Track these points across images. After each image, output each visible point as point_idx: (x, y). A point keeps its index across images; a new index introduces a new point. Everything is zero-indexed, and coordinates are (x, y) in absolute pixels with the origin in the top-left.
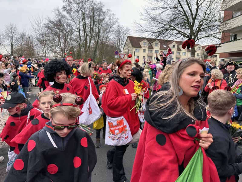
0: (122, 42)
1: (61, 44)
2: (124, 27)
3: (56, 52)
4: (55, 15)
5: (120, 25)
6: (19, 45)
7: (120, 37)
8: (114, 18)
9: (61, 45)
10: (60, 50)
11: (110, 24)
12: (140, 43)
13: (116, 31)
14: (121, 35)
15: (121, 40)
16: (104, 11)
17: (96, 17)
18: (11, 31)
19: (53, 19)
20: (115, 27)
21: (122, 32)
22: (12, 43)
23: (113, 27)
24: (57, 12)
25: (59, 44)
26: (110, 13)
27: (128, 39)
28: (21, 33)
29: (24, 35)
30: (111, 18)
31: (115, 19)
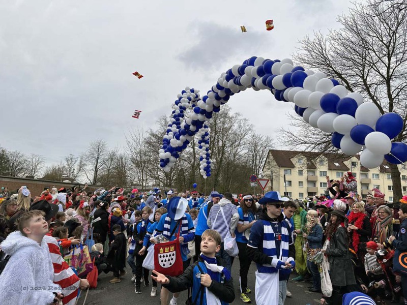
0: (260, 159)
3: (157, 178)
4: (160, 126)
5: (256, 134)
6: (105, 169)
7: (256, 152)
8: (247, 124)
11: (240, 133)
13: (249, 144)
14: (258, 148)
15: (258, 156)
16: (231, 117)
17: (219, 125)
18: (97, 150)
19: (157, 131)
20: (248, 137)
21: (259, 144)
22: (96, 167)
23: (245, 137)
24: (163, 122)
26: (239, 118)
27: (270, 154)
28: (111, 153)
29: (114, 155)
30: (242, 125)
31: (248, 126)
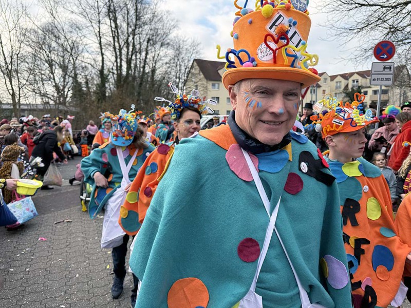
1: (56, 79)
2: (188, 39)
3: (44, 95)
9: (54, 79)
10: (54, 89)
12: (220, 72)
21: (183, 49)
25: (50, 77)
31: (172, 20)
